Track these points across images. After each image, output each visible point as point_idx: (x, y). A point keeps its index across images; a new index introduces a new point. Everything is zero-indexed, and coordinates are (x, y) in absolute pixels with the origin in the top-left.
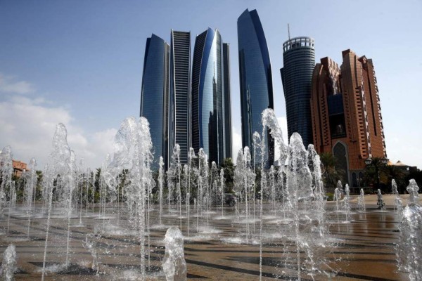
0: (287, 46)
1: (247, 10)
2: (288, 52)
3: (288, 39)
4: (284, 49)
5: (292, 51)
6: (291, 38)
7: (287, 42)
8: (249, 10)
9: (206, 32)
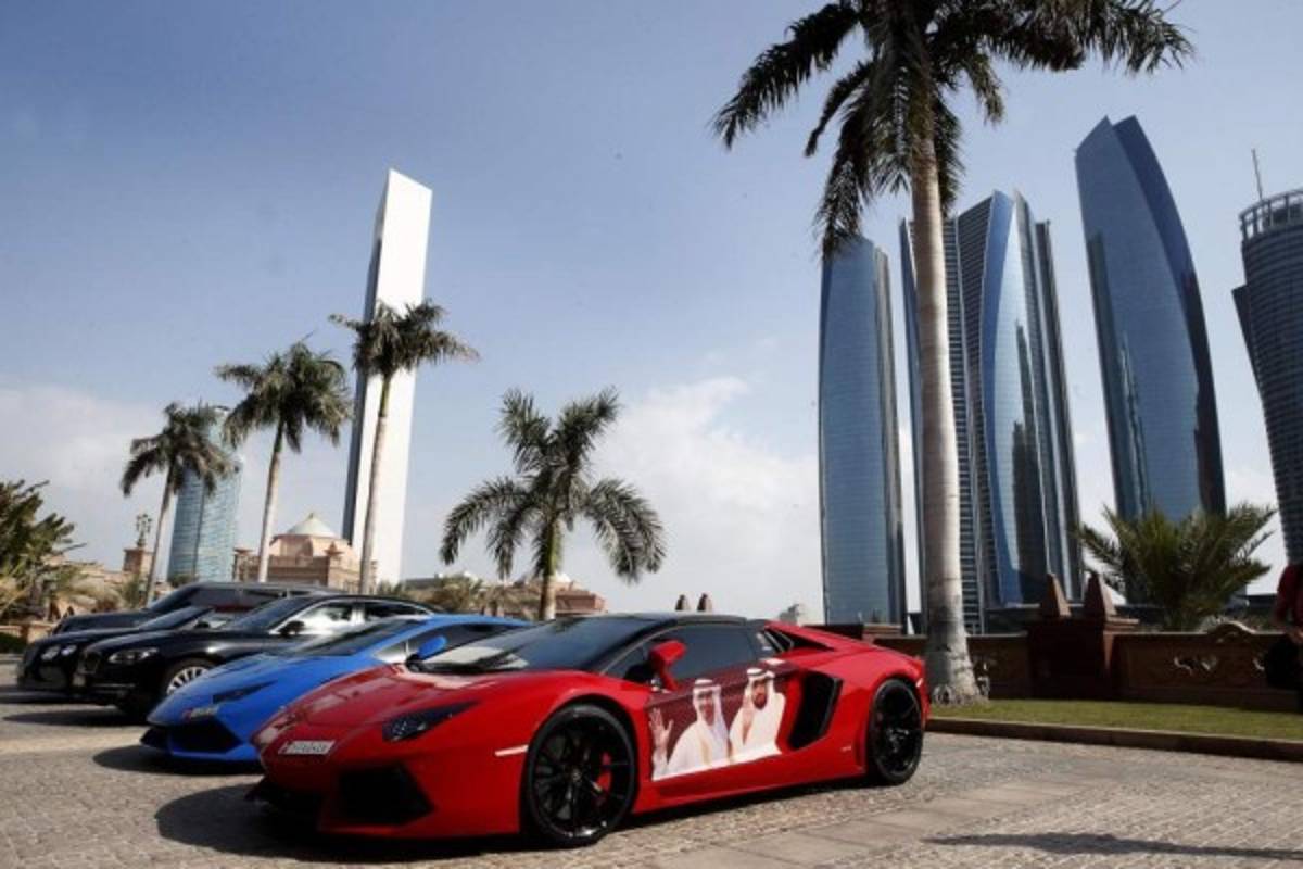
0: (1255, 221)
1: (1106, 121)
2: (1258, 238)
3: (1255, 200)
4: (1244, 228)
5: (1275, 234)
6: (1267, 195)
7: (1254, 209)
8: (1114, 120)
9: (986, 203)
